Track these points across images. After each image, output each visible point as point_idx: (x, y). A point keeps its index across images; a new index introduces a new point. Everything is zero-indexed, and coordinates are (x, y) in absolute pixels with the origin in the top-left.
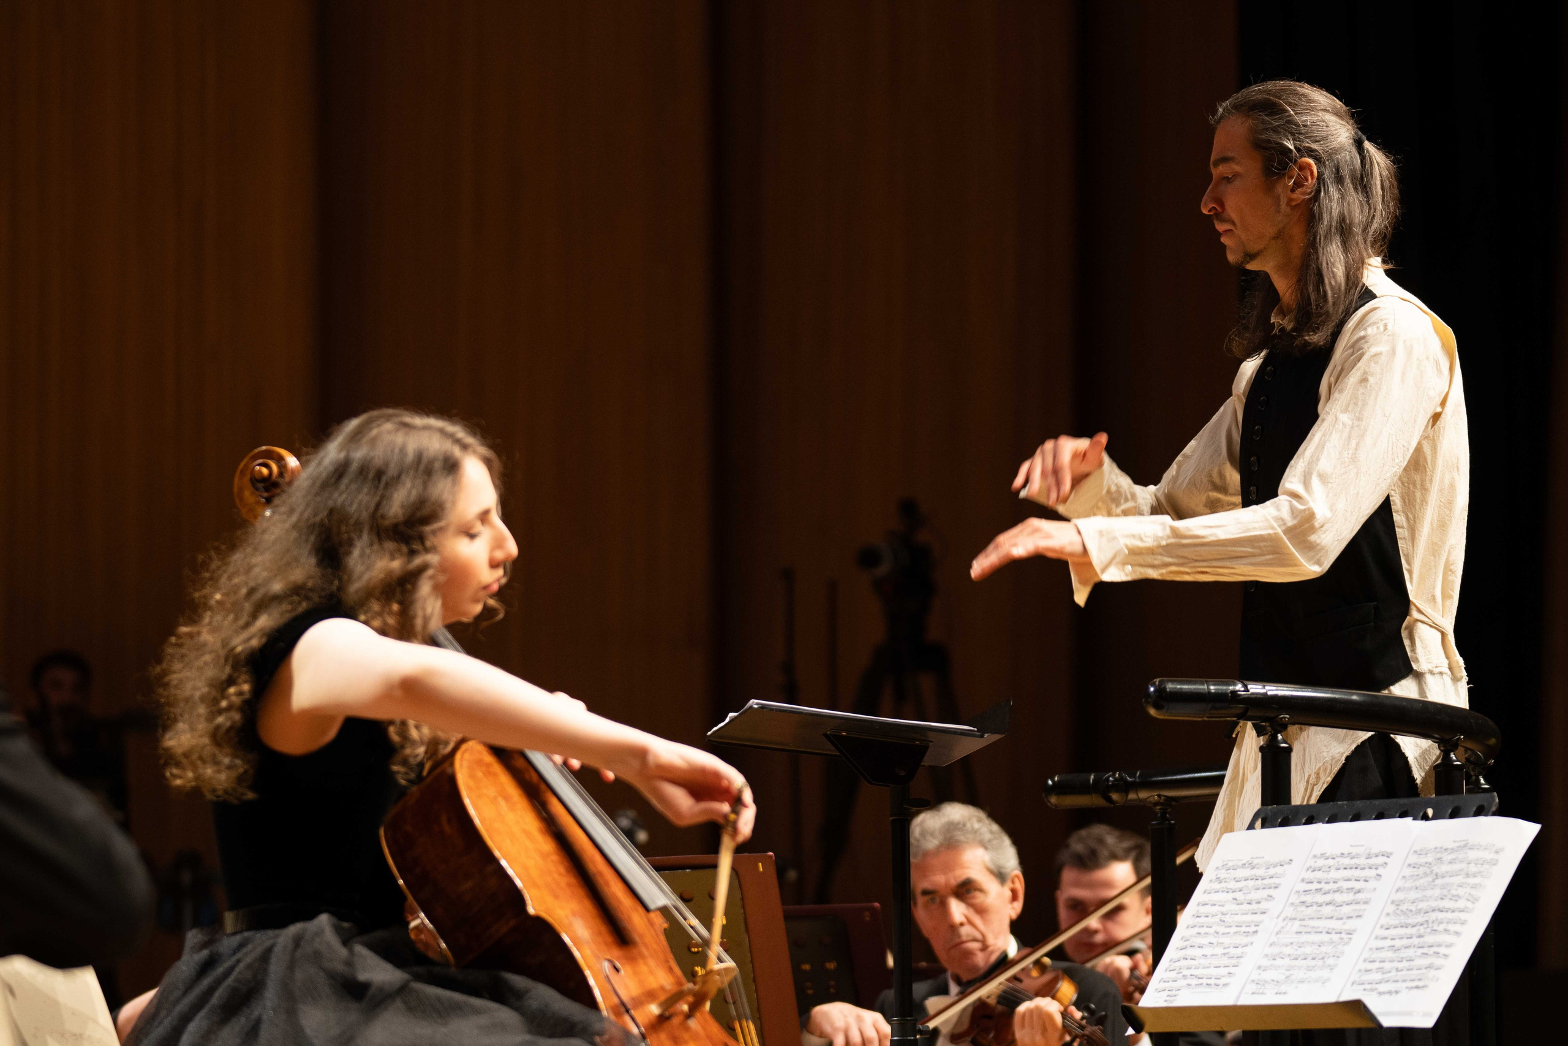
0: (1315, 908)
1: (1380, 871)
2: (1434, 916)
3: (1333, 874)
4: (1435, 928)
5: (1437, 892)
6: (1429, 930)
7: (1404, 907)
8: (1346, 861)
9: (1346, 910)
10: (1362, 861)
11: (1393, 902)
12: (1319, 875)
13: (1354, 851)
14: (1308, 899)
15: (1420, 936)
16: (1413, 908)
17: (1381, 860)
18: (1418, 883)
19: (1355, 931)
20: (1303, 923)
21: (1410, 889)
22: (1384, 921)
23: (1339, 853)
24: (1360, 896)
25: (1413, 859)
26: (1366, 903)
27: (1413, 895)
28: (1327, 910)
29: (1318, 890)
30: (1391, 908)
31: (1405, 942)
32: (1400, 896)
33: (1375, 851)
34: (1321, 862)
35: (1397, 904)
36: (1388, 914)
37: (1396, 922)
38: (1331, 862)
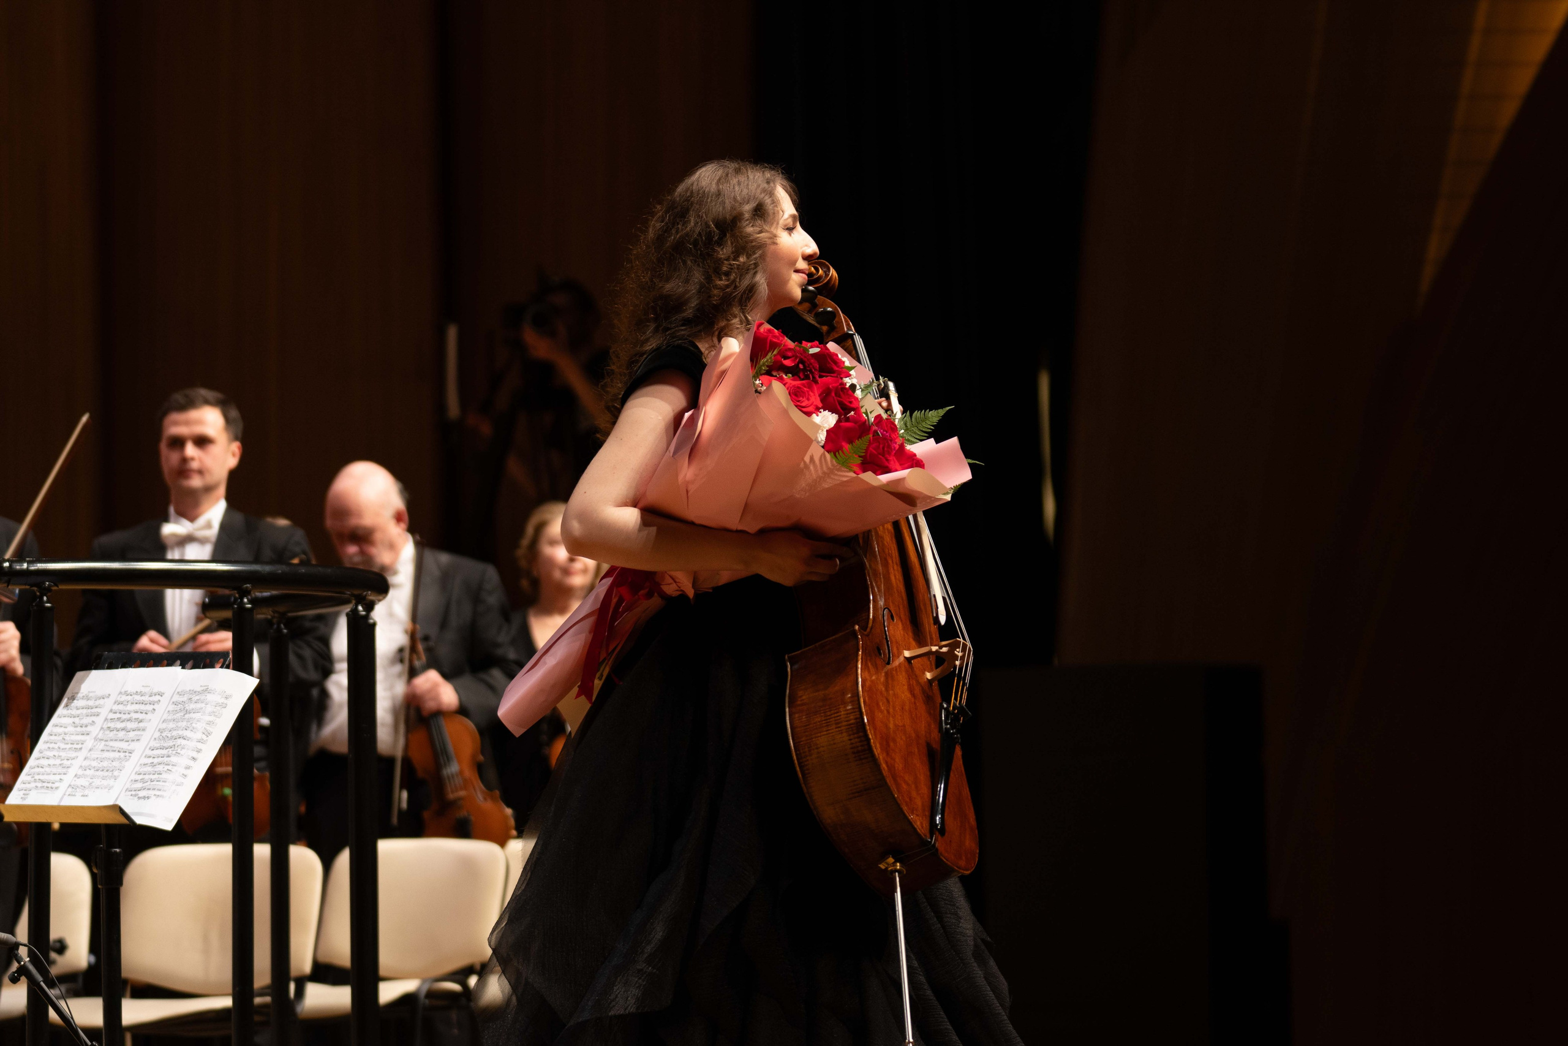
0: (115, 732)
1: (155, 707)
2: (179, 741)
3: (130, 708)
4: (179, 751)
5: (184, 724)
6: (174, 752)
7: (164, 734)
8: (138, 698)
9: (132, 734)
10: (146, 698)
11: (159, 730)
12: (121, 707)
13: (144, 690)
14: (112, 725)
15: (169, 756)
16: (169, 735)
17: (157, 698)
18: (175, 717)
19: (134, 751)
20: (107, 743)
21: (170, 721)
22: (153, 744)
23: (135, 692)
24: (141, 725)
25: (176, 698)
26: (144, 730)
27: (171, 725)
28: (121, 734)
29: (119, 719)
30: (157, 734)
31: (160, 760)
32: (164, 726)
33: (155, 691)
34: (124, 698)
35: (161, 731)
36: (155, 739)
37: (158, 745)
38: (129, 698)
